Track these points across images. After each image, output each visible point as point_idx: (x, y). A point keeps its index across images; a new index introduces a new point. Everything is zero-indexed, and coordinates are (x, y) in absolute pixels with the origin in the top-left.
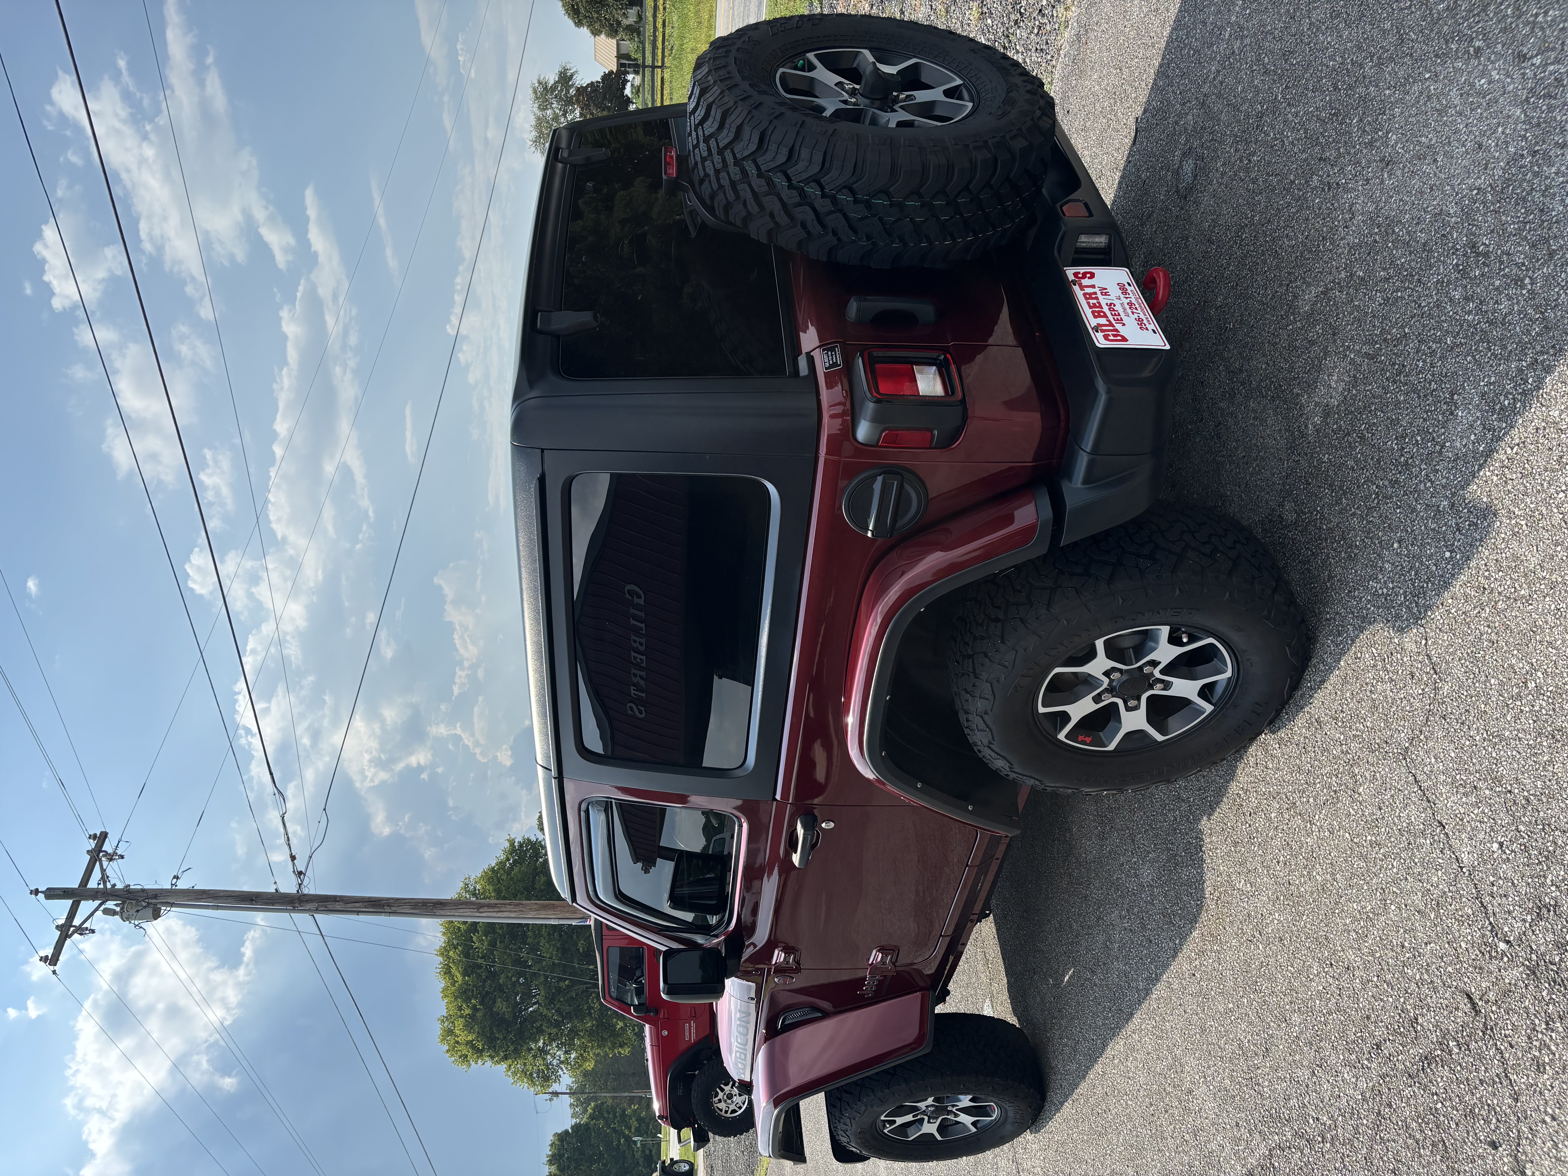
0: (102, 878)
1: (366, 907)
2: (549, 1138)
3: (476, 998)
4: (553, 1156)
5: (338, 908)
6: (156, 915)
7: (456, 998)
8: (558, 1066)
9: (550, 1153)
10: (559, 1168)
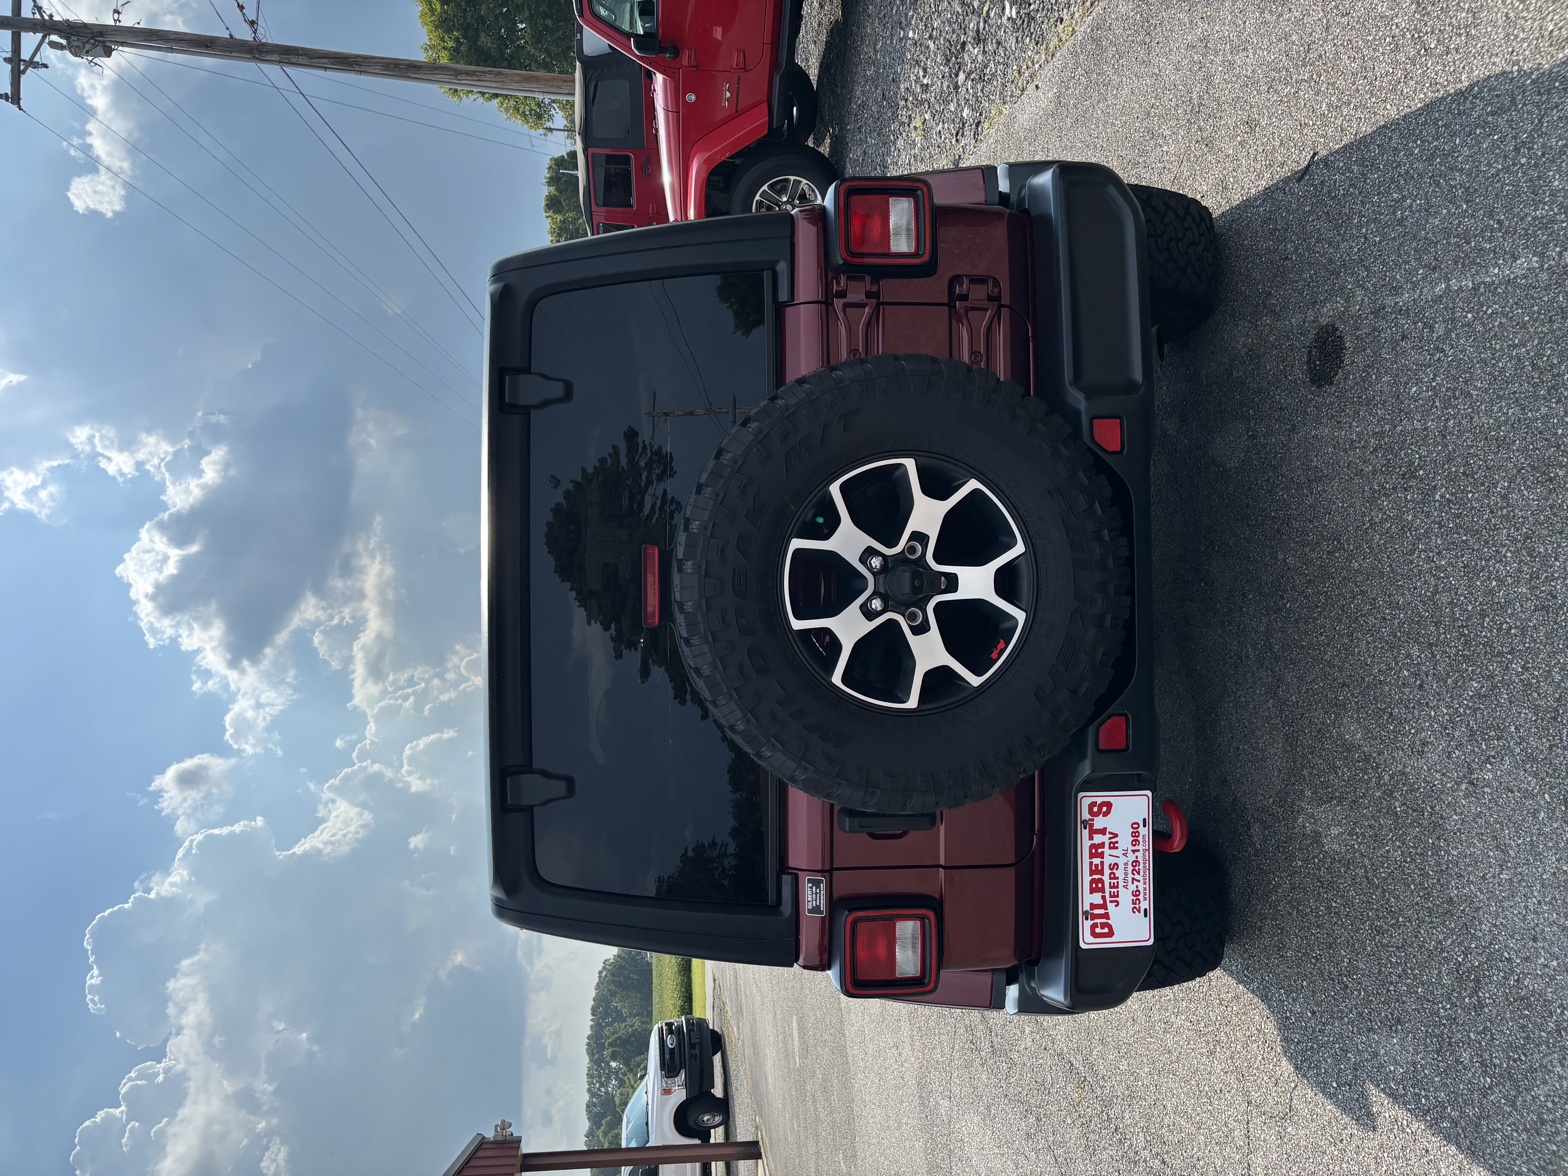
0: (35, 6)
1: (332, 64)
2: (547, 162)
3: (458, 30)
4: (551, 178)
5: (302, 62)
6: (108, 53)
7: (437, 27)
8: (550, 104)
9: (548, 175)
10: (557, 189)
